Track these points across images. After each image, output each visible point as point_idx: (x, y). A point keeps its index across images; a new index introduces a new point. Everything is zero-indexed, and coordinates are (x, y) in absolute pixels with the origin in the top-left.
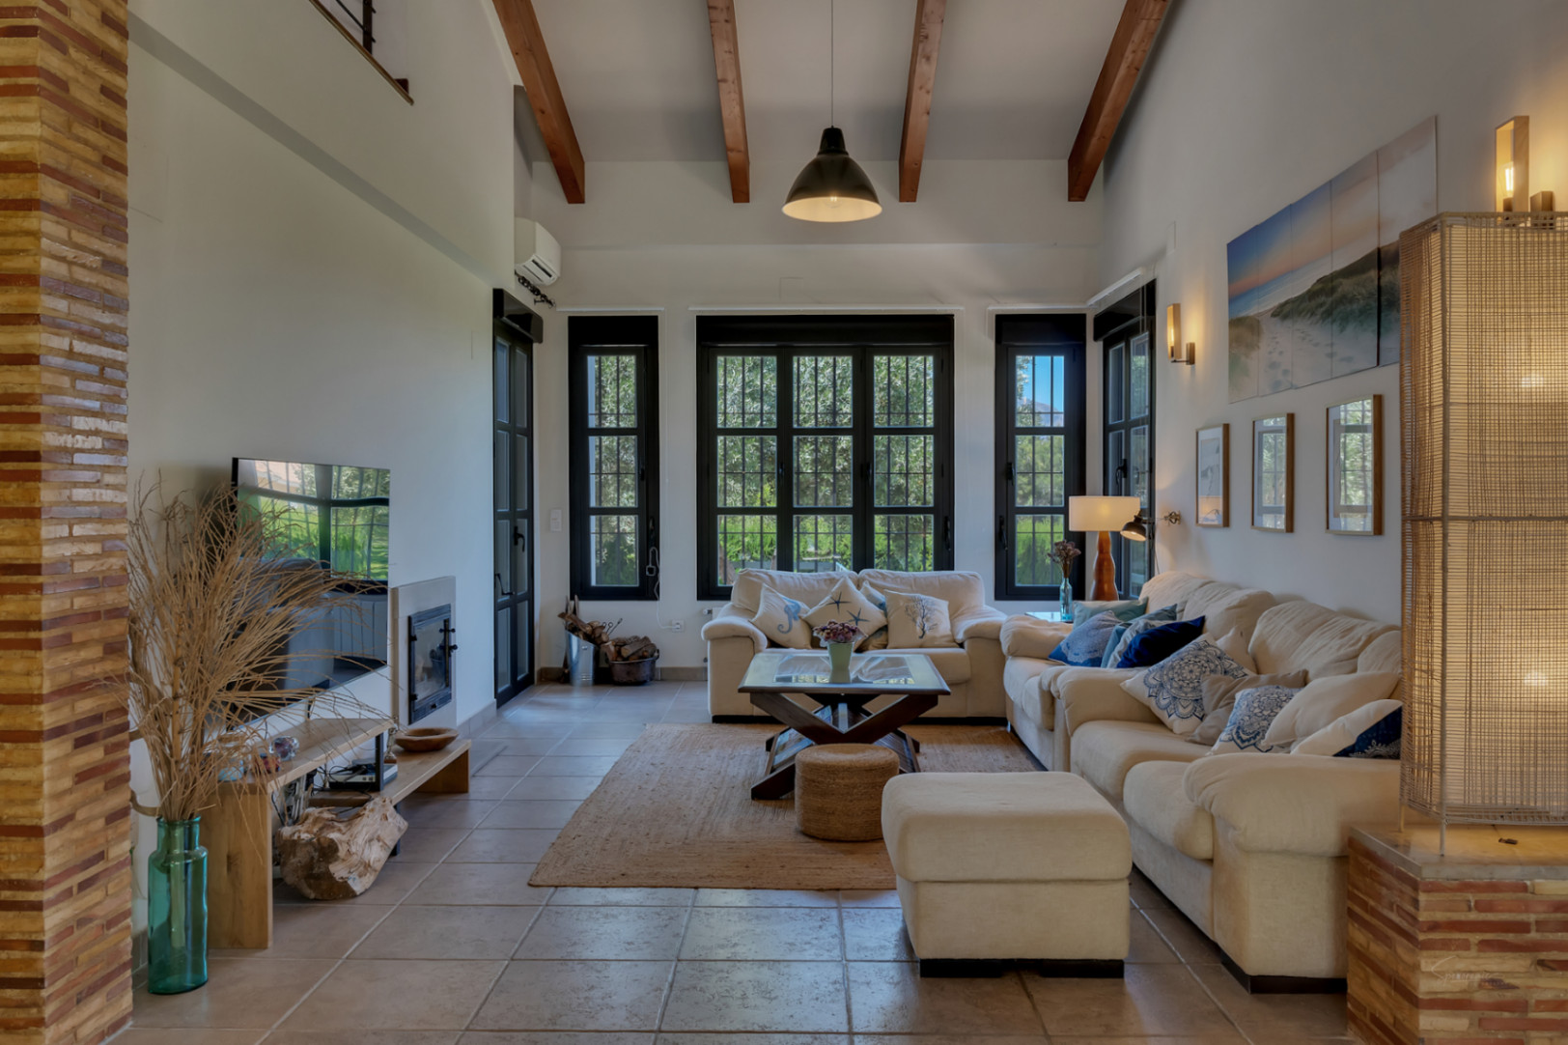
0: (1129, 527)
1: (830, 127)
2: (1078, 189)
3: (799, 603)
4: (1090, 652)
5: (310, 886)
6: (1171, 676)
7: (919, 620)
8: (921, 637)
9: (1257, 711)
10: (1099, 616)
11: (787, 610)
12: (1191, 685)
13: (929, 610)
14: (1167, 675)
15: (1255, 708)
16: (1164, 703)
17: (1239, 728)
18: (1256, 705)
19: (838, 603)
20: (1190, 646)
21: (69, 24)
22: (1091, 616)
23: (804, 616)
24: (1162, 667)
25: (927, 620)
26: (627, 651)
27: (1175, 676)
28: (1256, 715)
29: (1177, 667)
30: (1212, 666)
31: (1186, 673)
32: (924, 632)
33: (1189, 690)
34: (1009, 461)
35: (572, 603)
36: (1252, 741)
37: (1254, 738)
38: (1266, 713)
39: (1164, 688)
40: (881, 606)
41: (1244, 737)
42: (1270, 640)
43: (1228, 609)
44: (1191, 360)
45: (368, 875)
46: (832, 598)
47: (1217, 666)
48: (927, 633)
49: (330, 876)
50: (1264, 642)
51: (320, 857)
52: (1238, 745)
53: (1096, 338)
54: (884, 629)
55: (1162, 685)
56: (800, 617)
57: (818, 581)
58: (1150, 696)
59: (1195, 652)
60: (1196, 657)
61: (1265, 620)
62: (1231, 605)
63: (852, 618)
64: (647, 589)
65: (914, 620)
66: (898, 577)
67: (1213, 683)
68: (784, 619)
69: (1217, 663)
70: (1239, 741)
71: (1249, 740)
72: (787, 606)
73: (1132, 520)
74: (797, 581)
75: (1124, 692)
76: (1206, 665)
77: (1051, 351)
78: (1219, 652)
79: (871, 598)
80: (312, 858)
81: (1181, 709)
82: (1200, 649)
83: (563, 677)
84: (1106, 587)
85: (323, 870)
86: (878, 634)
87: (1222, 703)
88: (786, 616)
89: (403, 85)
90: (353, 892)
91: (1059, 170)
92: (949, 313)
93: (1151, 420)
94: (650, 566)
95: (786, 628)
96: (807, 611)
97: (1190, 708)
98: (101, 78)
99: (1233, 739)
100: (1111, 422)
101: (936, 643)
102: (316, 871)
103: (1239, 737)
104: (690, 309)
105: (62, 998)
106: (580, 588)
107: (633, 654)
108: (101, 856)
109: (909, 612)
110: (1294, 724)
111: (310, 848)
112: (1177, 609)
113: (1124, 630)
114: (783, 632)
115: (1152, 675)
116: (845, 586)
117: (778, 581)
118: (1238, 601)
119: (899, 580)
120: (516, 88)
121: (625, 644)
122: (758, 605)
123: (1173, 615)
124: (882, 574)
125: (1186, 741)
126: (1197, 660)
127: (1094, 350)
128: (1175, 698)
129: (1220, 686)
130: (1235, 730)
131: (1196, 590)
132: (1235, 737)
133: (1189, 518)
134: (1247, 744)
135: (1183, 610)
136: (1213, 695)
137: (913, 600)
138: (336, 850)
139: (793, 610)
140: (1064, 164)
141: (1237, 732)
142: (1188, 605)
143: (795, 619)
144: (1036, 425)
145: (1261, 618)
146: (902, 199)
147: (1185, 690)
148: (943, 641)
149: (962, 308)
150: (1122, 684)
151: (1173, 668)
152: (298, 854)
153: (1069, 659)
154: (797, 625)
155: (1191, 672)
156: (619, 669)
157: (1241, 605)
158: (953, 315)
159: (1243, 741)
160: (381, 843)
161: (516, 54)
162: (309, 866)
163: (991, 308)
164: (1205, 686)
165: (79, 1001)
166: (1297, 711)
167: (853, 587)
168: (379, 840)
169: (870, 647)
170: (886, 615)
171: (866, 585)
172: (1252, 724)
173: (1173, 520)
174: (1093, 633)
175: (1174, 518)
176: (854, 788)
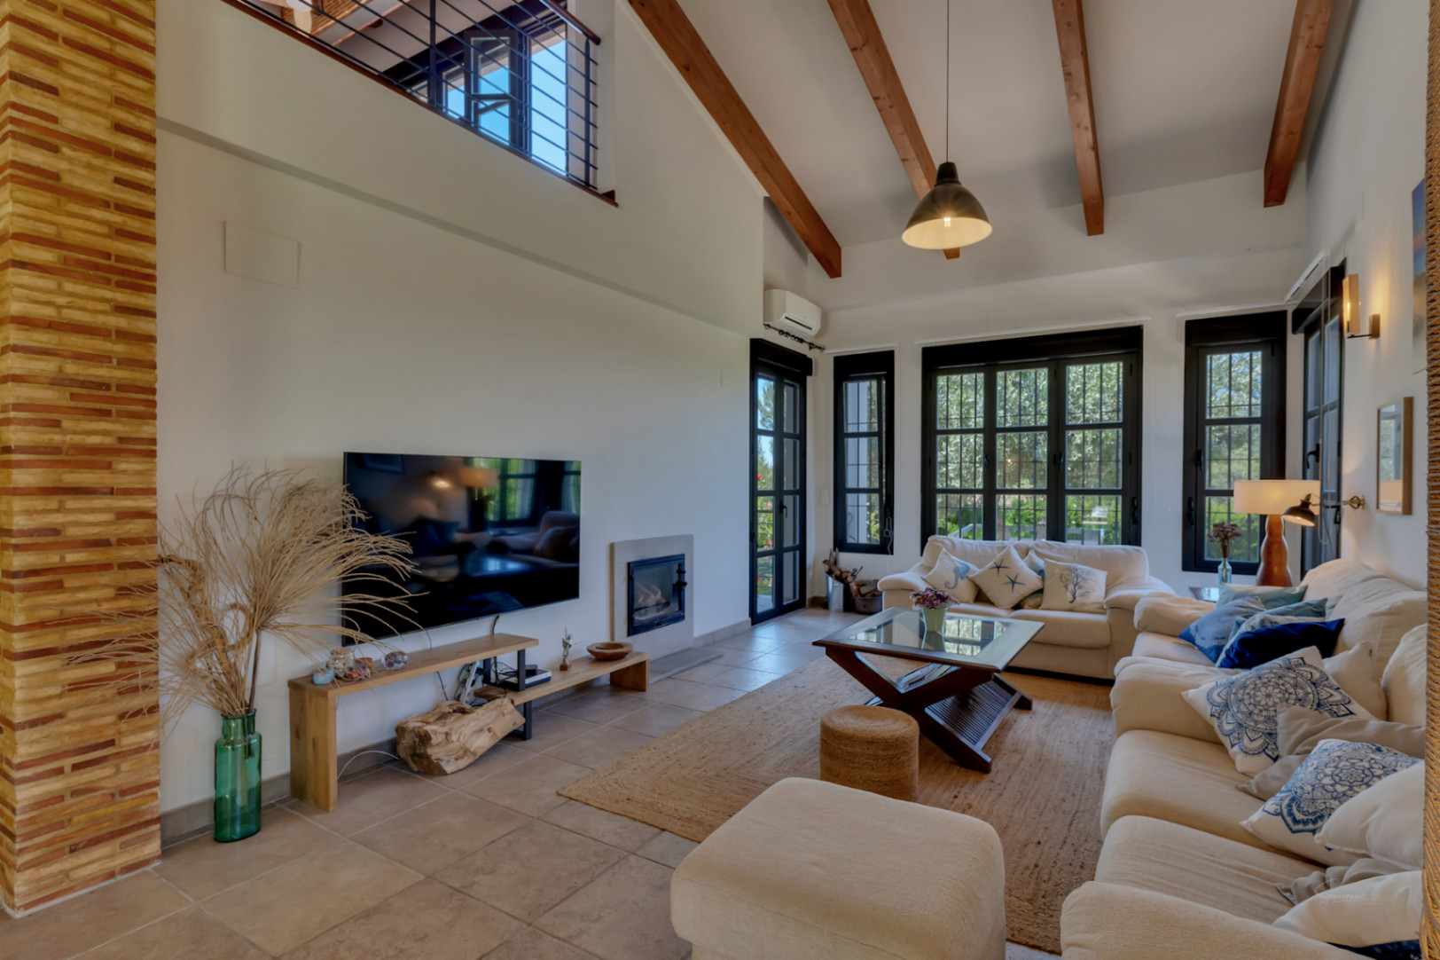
0: (1293, 511)
1: (945, 161)
2: (1275, 192)
3: (970, 565)
4: (1217, 638)
5: (414, 762)
6: (1240, 696)
7: (1071, 587)
8: (1072, 602)
9: (1327, 781)
10: (1239, 601)
11: (956, 570)
12: (1265, 713)
13: (1083, 578)
14: (1235, 694)
15: (1326, 775)
16: (1228, 728)
17: (1293, 799)
18: (1328, 771)
19: (998, 567)
20: (1279, 661)
21: (61, 130)
22: (1234, 598)
23: (971, 576)
24: (1232, 683)
25: (1080, 587)
26: (864, 590)
27: (1246, 697)
28: (1323, 787)
29: (1252, 686)
30: (1301, 693)
31: (1260, 696)
32: (1075, 598)
33: (1262, 719)
34: (1199, 448)
35: (834, 554)
36: (1311, 826)
37: (1315, 822)
38: (1339, 788)
39: (1229, 710)
40: (1041, 572)
41: (1299, 816)
42: (1410, 668)
43: (1373, 615)
44: (1375, 333)
45: (466, 758)
46: (995, 563)
47: (1308, 694)
48: (1078, 599)
49: (428, 757)
50: (1403, 669)
51: (420, 742)
52: (1288, 825)
53: (1294, 331)
54: (1040, 591)
55: (1227, 705)
56: (967, 577)
57: (992, 548)
58: (1212, 715)
59: (1280, 672)
60: (1280, 677)
61: (1412, 639)
62: (1379, 610)
63: (1009, 581)
64: (884, 546)
65: (1066, 587)
66: (1064, 548)
67: (1293, 717)
68: (951, 577)
69: (1309, 690)
70: (1289, 819)
71: (1305, 823)
72: (957, 568)
73: (1298, 503)
74: (975, 547)
75: (1185, 702)
76: (1292, 690)
77: (1250, 348)
78: (1317, 675)
79: (1033, 566)
80: (415, 742)
81: (1246, 741)
82: (1289, 668)
83: (822, 604)
84: (1276, 569)
85: (423, 751)
86: (1035, 595)
87: (1299, 749)
88: (953, 576)
89: (610, 197)
90: (444, 771)
91: (1256, 179)
92: (1138, 324)
93: (1340, 405)
94: (887, 530)
95: (952, 585)
96: (975, 570)
97: (1260, 742)
98: (112, 171)
99: (1281, 814)
100: (1310, 408)
101: (1086, 609)
102: (418, 751)
103: (1291, 814)
104: (915, 343)
105: (45, 849)
106: (841, 543)
107: (868, 593)
108: (111, 743)
109: (1063, 579)
110: (1367, 827)
111: (413, 735)
112: (1328, 604)
113: (1243, 622)
114: (950, 588)
115: (1218, 691)
116: (1008, 554)
117: (958, 547)
118: (1388, 607)
119: (1064, 550)
120: (766, 198)
121: (864, 585)
122: (934, 565)
123: (1321, 610)
124: (1049, 545)
125: (1237, 788)
126: (1281, 682)
127: (1295, 342)
128: (1240, 725)
129: (1302, 724)
130: (1286, 802)
131: (1357, 583)
132: (1285, 811)
133: (1371, 502)
134: (1300, 827)
135: (1333, 607)
136: (1291, 733)
137: (1069, 569)
138: (430, 739)
139: (961, 571)
140: (1261, 173)
141: (1289, 806)
142: (1341, 601)
143: (962, 578)
144: (1232, 416)
145: (1407, 634)
146: (1090, 233)
147: (1255, 717)
148: (1092, 608)
149: (1149, 319)
150: (1183, 693)
151: (1244, 687)
152: (407, 738)
153: (1196, 642)
154: (963, 583)
155: (1268, 696)
156: (859, 602)
157: (1390, 612)
158: (1142, 326)
159: (1296, 822)
160: (491, 734)
161: (755, 173)
162: (413, 747)
163: (1179, 315)
164: (1281, 718)
165: (72, 851)
166: (1375, 809)
167: (1015, 555)
168: (489, 730)
169: (1026, 606)
170: (1043, 579)
171: (1032, 554)
172: (1314, 800)
173: (1356, 505)
174: (1225, 618)
175: (1358, 503)
176: (856, 756)
